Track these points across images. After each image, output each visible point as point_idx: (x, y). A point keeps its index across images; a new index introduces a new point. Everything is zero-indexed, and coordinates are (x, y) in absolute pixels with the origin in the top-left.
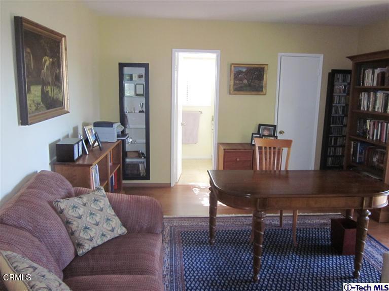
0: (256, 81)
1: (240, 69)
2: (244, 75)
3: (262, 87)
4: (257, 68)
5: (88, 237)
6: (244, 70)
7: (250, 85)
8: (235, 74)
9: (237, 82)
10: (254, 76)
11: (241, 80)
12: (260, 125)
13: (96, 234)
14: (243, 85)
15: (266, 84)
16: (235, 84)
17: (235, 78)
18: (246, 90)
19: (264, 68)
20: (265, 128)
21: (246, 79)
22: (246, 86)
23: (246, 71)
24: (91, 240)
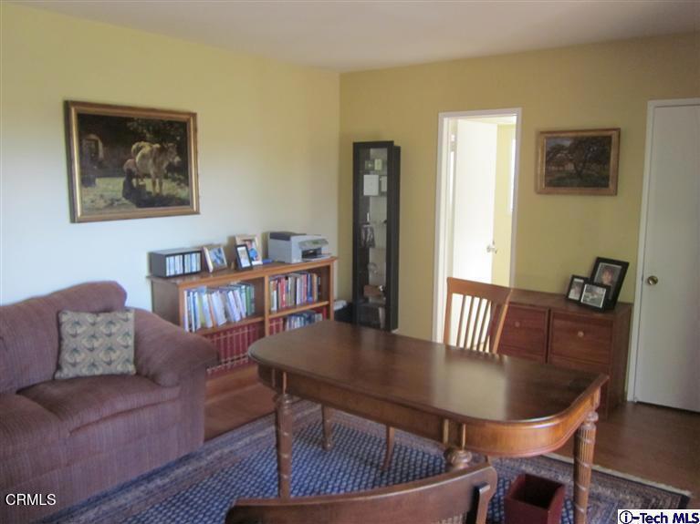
0: (594, 166)
1: (559, 142)
2: (566, 155)
3: (607, 178)
4: (595, 138)
5: (72, 361)
6: (567, 143)
7: (579, 174)
8: (548, 154)
9: (553, 168)
10: (589, 155)
11: (561, 163)
12: (599, 260)
13: (84, 360)
14: (564, 175)
15: (617, 171)
16: (548, 173)
17: (548, 162)
18: (571, 185)
19: (610, 137)
20: (607, 267)
21: (571, 161)
22: (570, 176)
23: (571, 145)
24: (74, 365)
